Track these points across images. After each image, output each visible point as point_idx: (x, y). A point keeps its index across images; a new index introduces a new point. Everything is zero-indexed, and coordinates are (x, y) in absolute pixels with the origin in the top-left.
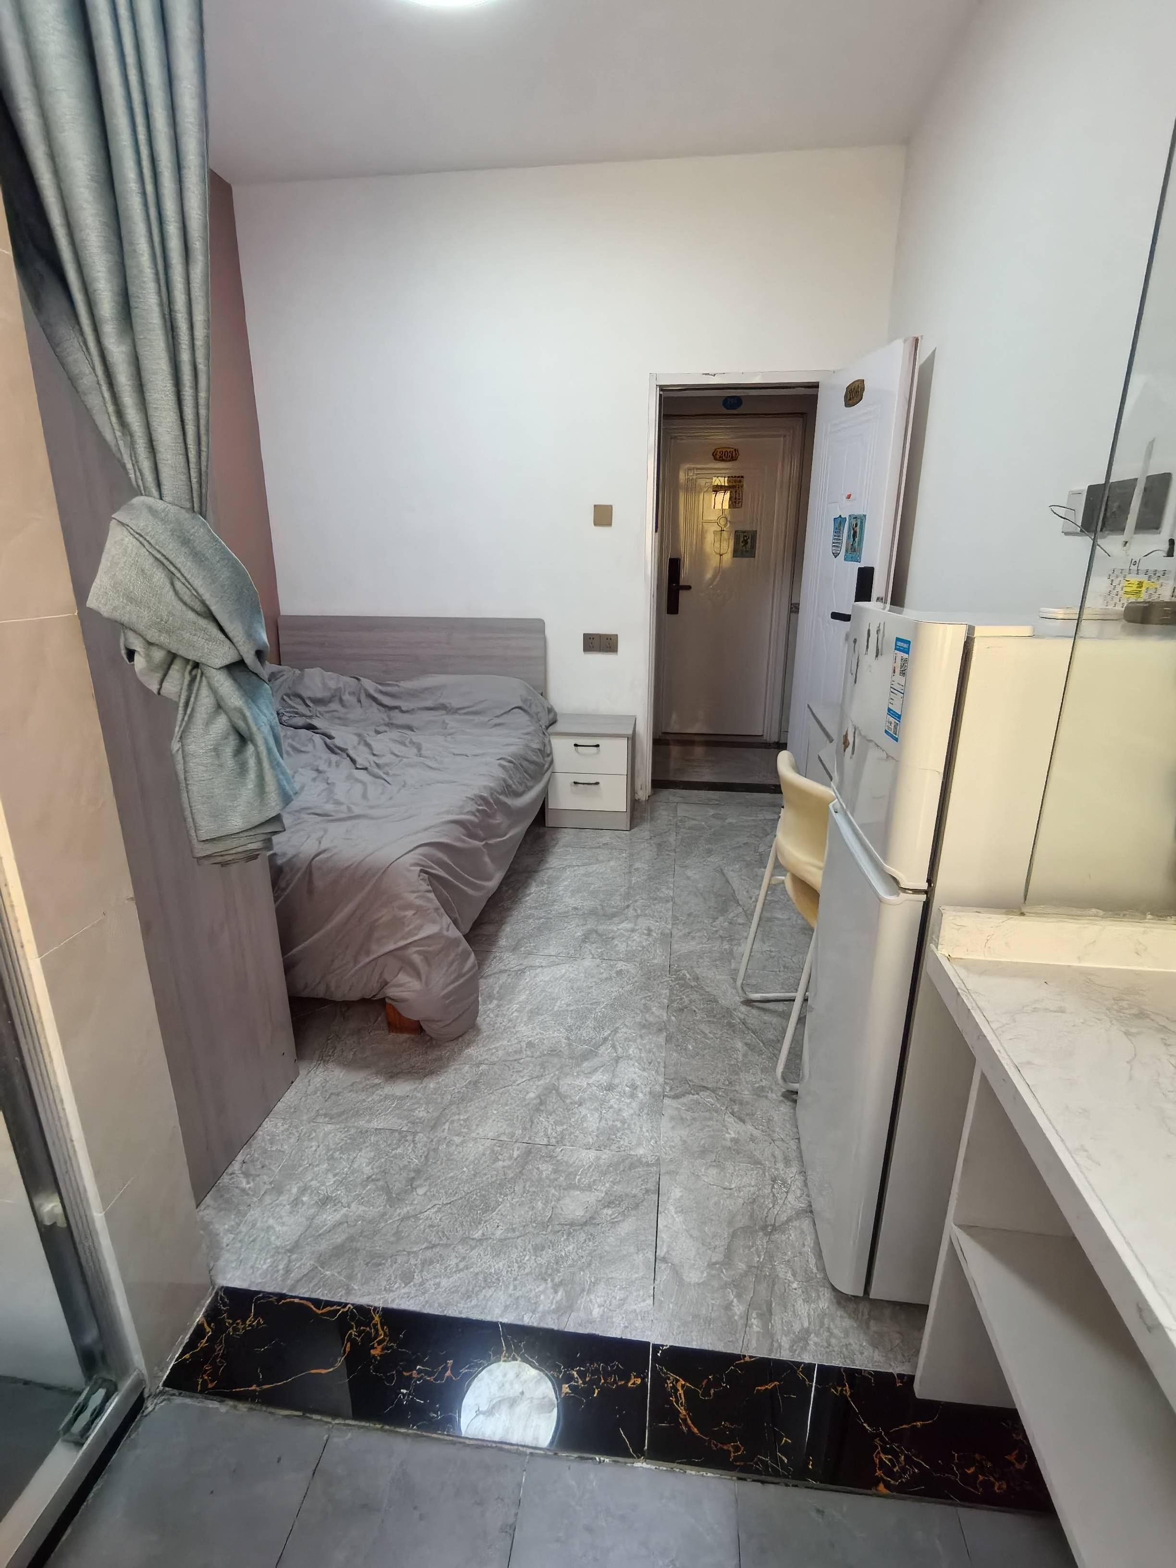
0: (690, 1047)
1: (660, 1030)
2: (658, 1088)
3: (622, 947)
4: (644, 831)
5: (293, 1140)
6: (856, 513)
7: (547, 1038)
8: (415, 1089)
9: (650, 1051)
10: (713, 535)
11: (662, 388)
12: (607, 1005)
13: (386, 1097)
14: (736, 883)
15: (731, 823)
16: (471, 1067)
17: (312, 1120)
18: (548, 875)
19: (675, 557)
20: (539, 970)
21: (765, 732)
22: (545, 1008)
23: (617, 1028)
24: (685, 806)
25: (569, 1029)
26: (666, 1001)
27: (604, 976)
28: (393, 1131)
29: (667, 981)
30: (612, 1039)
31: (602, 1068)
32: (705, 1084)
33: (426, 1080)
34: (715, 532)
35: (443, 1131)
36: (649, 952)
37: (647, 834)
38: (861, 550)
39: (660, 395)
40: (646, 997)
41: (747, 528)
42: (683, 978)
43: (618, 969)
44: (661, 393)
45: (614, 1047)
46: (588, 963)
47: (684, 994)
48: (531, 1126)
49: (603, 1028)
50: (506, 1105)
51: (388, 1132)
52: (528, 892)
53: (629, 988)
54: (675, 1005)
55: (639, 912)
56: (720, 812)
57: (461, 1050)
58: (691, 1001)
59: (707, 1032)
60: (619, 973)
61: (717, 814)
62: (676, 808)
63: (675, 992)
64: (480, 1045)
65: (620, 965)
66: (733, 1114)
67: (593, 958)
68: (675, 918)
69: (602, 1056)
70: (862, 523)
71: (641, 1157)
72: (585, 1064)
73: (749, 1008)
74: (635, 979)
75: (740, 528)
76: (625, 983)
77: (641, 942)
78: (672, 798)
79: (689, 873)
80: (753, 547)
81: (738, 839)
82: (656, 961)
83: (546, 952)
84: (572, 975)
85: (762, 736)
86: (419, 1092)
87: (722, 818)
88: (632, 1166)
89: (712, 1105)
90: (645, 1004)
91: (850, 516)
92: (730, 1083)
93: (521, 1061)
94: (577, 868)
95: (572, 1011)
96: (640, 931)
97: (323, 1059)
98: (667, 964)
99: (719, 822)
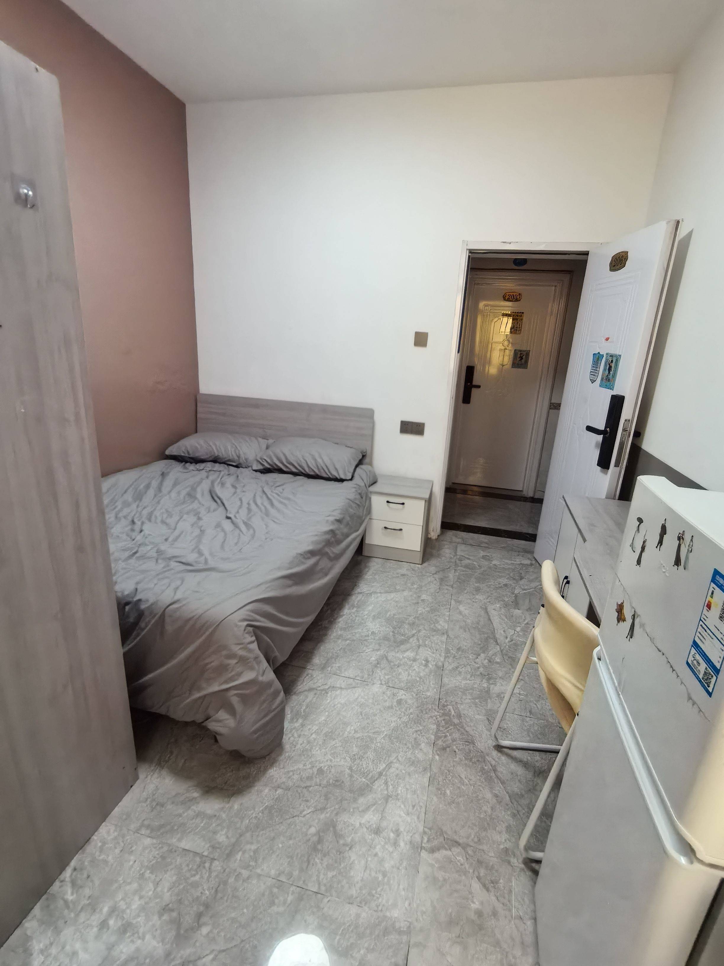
0: (448, 792)
1: (425, 769)
2: (417, 838)
3: (404, 676)
4: (431, 566)
5: (117, 851)
6: (612, 352)
7: (335, 766)
8: (223, 808)
9: (415, 792)
10: (498, 352)
11: (471, 251)
12: (386, 735)
13: (198, 815)
14: (496, 621)
15: (495, 565)
16: (270, 790)
17: (137, 831)
18: (358, 599)
19: (471, 365)
20: (338, 692)
21: (525, 487)
22: (337, 733)
23: (391, 762)
24: (463, 547)
25: (353, 759)
26: (433, 737)
27: (387, 704)
28: (196, 854)
29: (436, 716)
30: (386, 775)
31: (374, 807)
32: (456, 838)
33: (233, 799)
34: (500, 350)
35: (235, 862)
36: (424, 684)
37: (433, 569)
38: (614, 381)
39: (469, 256)
40: (416, 731)
41: (524, 348)
42: (448, 714)
43: (399, 698)
44: (470, 254)
45: (386, 783)
46: (376, 688)
47: (448, 731)
48: (307, 867)
49: (380, 761)
50: (290, 839)
51: (191, 854)
52: (341, 614)
53: (405, 719)
54: (440, 742)
55: (421, 641)
56: (488, 554)
57: (266, 770)
58: (454, 740)
59: (463, 777)
60: (399, 702)
61: (487, 556)
62: (456, 547)
63: (441, 729)
64: (282, 766)
65: (401, 695)
66: (479, 878)
67: (381, 684)
68: (447, 651)
69: (376, 793)
70: (617, 360)
71: (395, 922)
72: (361, 800)
73: (499, 754)
74: (411, 710)
75: (518, 348)
76: (403, 714)
77: (419, 672)
78: (455, 539)
79: (462, 608)
80: (526, 362)
81: (500, 580)
82: (428, 694)
83: (347, 674)
84: (363, 700)
85: (521, 491)
86: (224, 812)
87: (489, 560)
88: (386, 932)
89: (462, 865)
90: (415, 739)
91: (607, 354)
92: (479, 840)
93: (311, 789)
94: (379, 595)
95: (357, 738)
96: (419, 661)
97: (160, 764)
98: (437, 697)
99: (486, 563)
